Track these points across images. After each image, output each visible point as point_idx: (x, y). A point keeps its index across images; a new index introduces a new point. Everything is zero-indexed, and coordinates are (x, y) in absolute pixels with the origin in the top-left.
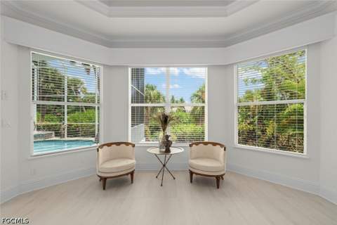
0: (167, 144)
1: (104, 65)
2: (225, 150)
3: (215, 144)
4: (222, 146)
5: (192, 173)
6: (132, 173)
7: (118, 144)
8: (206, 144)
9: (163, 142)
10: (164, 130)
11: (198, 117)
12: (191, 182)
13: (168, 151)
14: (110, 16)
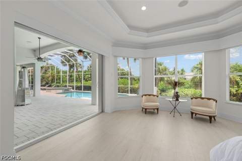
0: (177, 96)
1: (142, 58)
2: (216, 102)
3: (209, 99)
4: (214, 100)
5: (192, 113)
6: (158, 109)
7: (150, 95)
8: (203, 98)
9: (175, 95)
10: (175, 89)
11: (197, 84)
12: (192, 118)
13: (177, 100)
14: (148, 37)
